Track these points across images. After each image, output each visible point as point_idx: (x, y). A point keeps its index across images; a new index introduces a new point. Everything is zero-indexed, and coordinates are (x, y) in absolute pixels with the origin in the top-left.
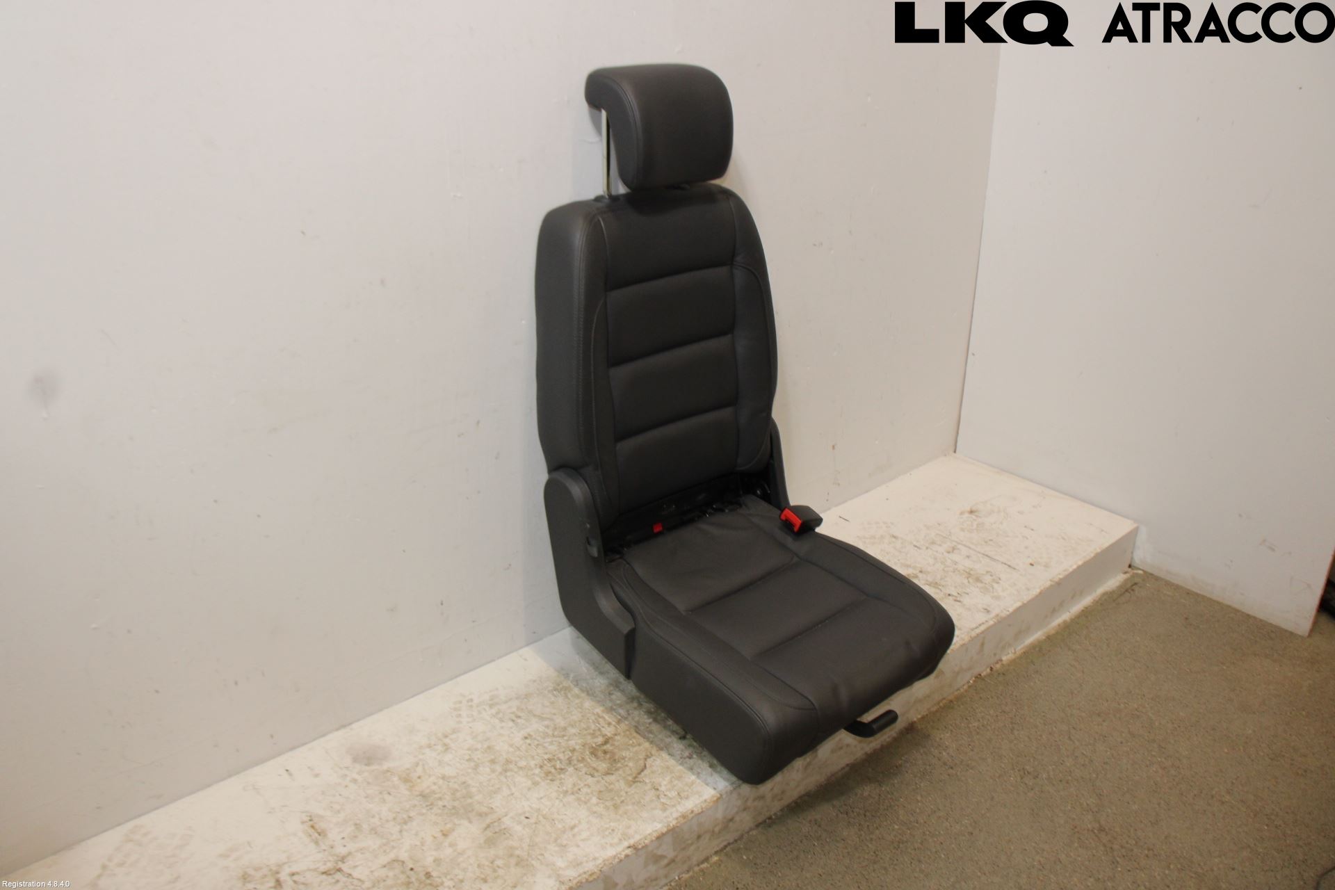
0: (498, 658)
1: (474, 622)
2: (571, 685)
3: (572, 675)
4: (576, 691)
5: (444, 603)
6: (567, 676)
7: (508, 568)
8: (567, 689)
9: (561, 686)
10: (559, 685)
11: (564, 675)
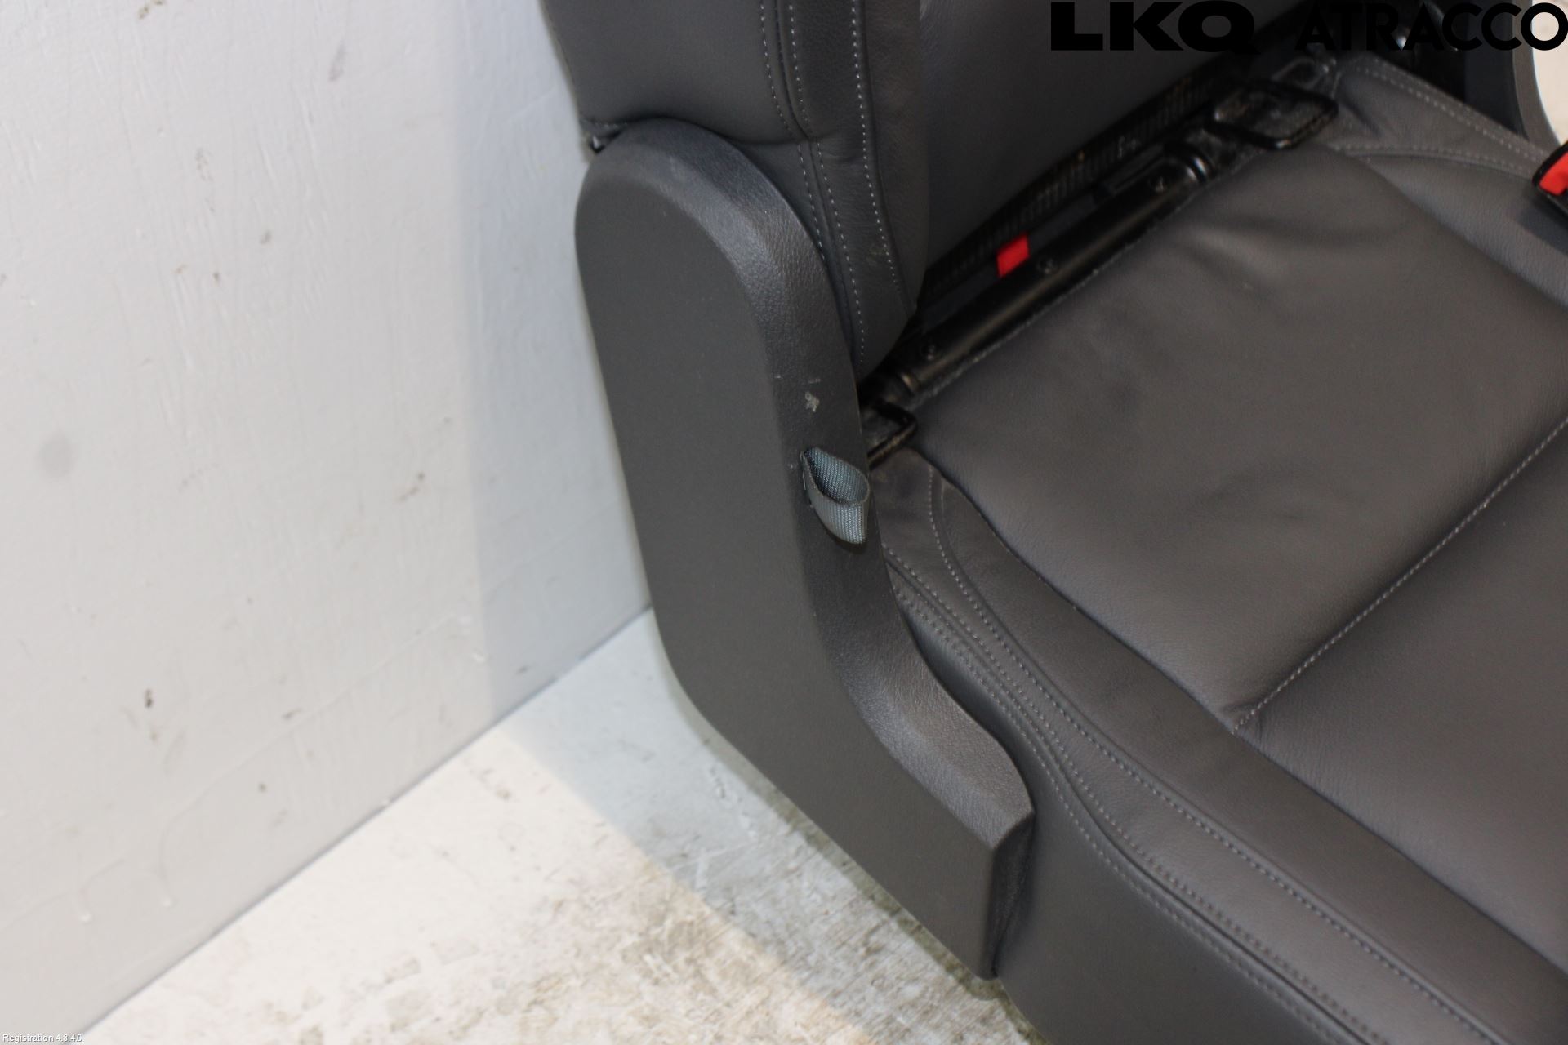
0: (394, 799)
1: (288, 716)
2: (707, 911)
3: (702, 862)
4: (733, 941)
5: (154, 697)
6: (681, 863)
7: (414, 491)
8: (693, 936)
9: (669, 923)
10: (660, 920)
11: (669, 862)
